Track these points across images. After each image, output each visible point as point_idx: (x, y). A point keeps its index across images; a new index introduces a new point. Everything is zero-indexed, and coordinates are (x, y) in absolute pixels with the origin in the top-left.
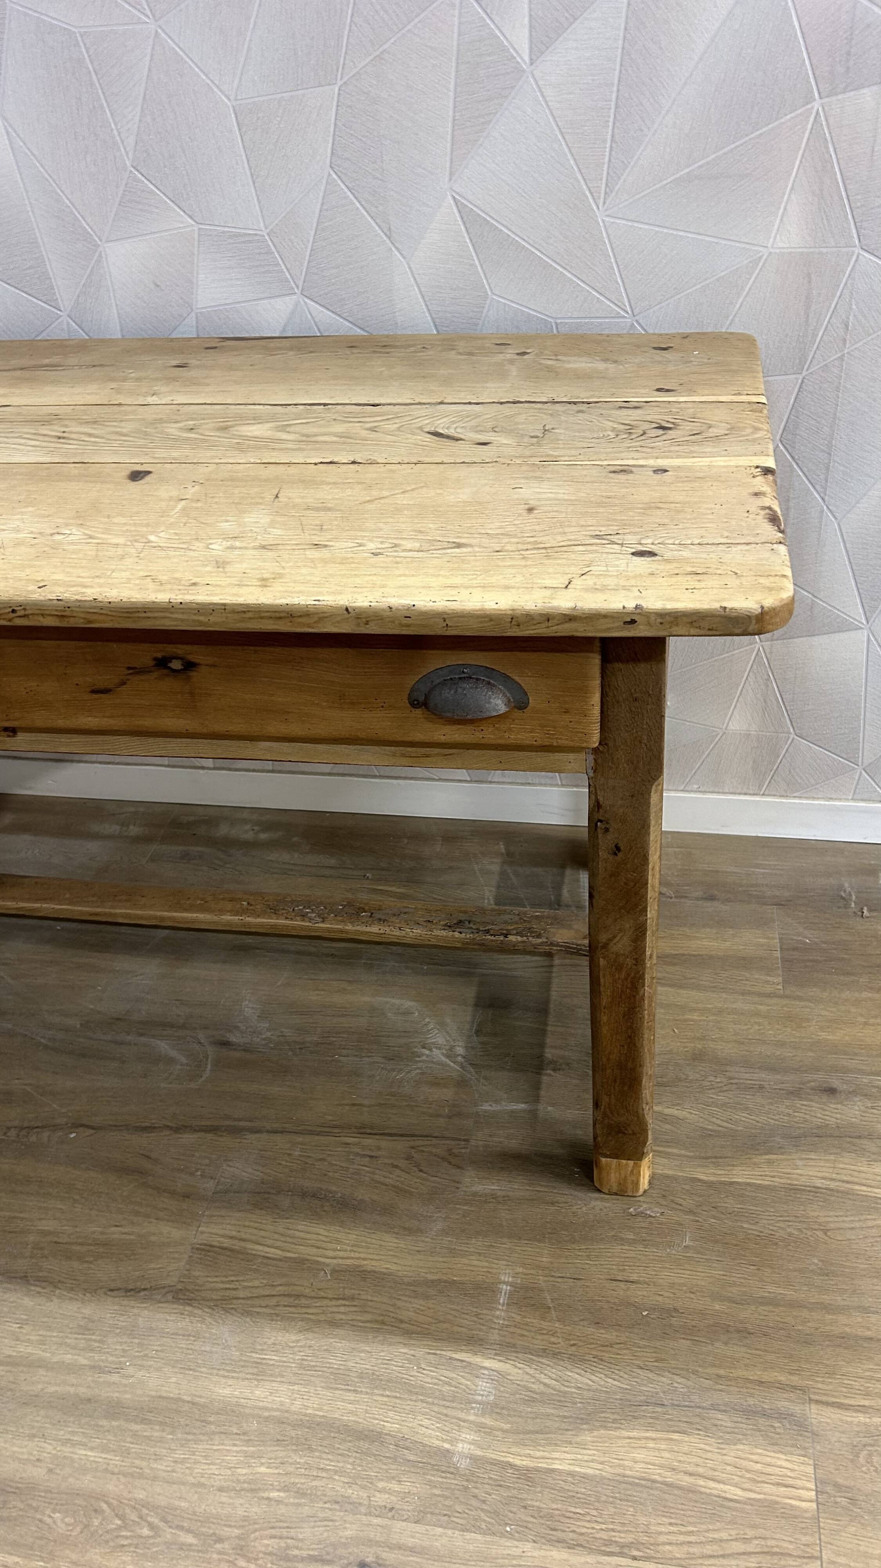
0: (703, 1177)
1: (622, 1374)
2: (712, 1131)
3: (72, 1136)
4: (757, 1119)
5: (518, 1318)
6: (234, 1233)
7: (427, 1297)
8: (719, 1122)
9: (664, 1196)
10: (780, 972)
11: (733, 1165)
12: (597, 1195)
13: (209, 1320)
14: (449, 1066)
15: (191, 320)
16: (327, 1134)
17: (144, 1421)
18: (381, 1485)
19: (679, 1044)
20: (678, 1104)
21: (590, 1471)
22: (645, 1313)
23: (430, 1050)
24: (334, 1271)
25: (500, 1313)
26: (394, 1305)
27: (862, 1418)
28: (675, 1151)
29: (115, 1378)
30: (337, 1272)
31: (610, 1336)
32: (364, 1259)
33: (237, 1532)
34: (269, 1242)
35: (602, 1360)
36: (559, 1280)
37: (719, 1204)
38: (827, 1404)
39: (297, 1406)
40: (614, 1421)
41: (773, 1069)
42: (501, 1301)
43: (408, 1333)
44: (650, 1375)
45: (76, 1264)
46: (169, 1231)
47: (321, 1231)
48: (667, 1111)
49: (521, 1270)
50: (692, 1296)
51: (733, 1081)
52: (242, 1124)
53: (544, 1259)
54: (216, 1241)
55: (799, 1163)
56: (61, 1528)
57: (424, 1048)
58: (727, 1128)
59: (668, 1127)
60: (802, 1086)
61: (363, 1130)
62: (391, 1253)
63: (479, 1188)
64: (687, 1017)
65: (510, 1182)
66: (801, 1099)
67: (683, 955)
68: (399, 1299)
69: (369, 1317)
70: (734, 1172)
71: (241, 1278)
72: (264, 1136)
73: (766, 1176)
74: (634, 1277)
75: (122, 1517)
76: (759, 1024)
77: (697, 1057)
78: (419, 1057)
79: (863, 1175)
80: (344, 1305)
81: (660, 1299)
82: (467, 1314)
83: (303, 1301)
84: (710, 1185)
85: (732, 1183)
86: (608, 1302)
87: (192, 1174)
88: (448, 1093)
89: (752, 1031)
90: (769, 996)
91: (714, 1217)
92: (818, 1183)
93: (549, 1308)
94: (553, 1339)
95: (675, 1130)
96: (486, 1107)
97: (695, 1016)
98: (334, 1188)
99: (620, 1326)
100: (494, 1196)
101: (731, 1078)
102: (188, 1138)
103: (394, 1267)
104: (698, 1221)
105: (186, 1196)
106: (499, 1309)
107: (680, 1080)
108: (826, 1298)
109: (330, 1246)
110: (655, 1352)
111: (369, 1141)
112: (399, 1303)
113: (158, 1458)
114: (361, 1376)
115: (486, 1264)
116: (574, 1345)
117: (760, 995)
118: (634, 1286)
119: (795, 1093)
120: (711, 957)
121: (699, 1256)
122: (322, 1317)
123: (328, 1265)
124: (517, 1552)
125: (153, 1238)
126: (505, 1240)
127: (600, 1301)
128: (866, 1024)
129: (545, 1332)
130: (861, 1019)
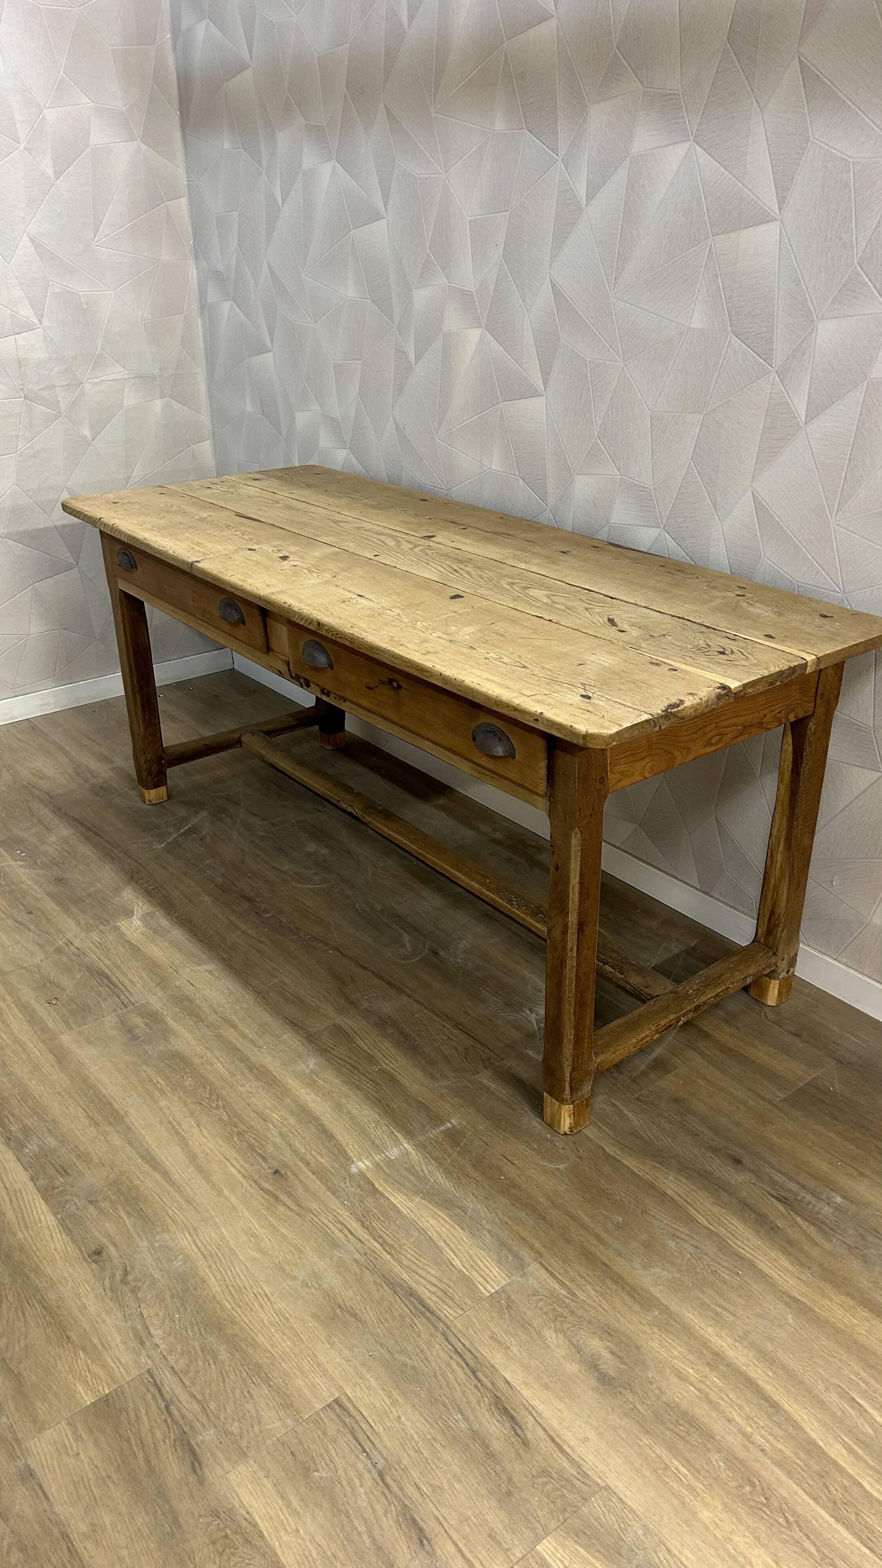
0: (607, 1149)
2: (639, 1134)
3: (331, 952)
4: (674, 1146)
5: (440, 1139)
6: (356, 1029)
7: (410, 1105)
8: (649, 1134)
9: (575, 1143)
10: (789, 1093)
11: (631, 1156)
12: (539, 1120)
13: (311, 1053)
14: (533, 1025)
15: (606, 529)
16: (440, 1017)
17: (251, 1070)
18: (313, 1152)
19: (674, 1088)
20: (637, 1113)
21: (404, 1211)
22: (502, 1178)
23: (532, 1013)
25: (435, 1133)
26: (392, 1098)
27: (557, 1286)
28: (607, 1130)
29: (256, 1050)
30: (382, 1071)
31: (475, 1174)
32: (399, 1074)
33: (245, 1129)
34: (366, 1041)
35: (459, 1179)
36: (478, 1139)
37: (600, 1165)
38: (547, 1269)
39: (312, 1105)
40: (436, 1203)
41: (715, 1131)
42: (441, 1128)
43: (385, 1112)
44: (474, 1199)
45: (282, 1000)
46: (331, 1011)
47: (393, 1052)
48: (626, 1112)
49: (464, 1123)
50: (535, 1187)
51: (683, 1122)
52: (406, 990)
53: (481, 1127)
54: (346, 1028)
55: (671, 1178)
56: (187, 1083)
57: (530, 1010)
58: (650, 1138)
59: (618, 1118)
60: (723, 1149)
61: (458, 1025)
62: (414, 1079)
63: (485, 1081)
64: (698, 1080)
65: (503, 1088)
66: (713, 1153)
67: (737, 1051)
68: (397, 1098)
69: (377, 1096)
70: (628, 1158)
71: (340, 1047)
72: (411, 1001)
73: (644, 1171)
74: (516, 1162)
75: (211, 1095)
76: (738, 1108)
77: (677, 1100)
78: (523, 1012)
79: (702, 1206)
80: (371, 1084)
81: (517, 1178)
82: (419, 1122)
83: (356, 1072)
84: (607, 1155)
85: (619, 1161)
86: (491, 1162)
87: (363, 996)
88: (517, 1035)
89: (729, 1108)
90: (764, 1099)
91: (590, 1168)
92: (669, 1192)
93: (459, 1145)
94: (446, 1157)
95: (619, 1121)
96: (530, 1053)
97: (702, 1083)
98: (417, 1039)
99: (484, 1173)
100: (488, 1089)
102: (376, 981)
103: (409, 1085)
105: (352, 1003)
106: (436, 1130)
107: (652, 1103)
108: (604, 1235)
109: (390, 1059)
111: (456, 1032)
112: (395, 1099)
113: (243, 1085)
114: (349, 1113)
115: (452, 1111)
117: (759, 1096)
118: (511, 1165)
119: (715, 1150)
120: (753, 1062)
121: (560, 1176)
122: (357, 1082)
123: (381, 1065)
124: (341, 1212)
125: (321, 1010)
126: (472, 1108)
127: (487, 1159)
128: (809, 1147)
129: (446, 1152)
130: (810, 1143)
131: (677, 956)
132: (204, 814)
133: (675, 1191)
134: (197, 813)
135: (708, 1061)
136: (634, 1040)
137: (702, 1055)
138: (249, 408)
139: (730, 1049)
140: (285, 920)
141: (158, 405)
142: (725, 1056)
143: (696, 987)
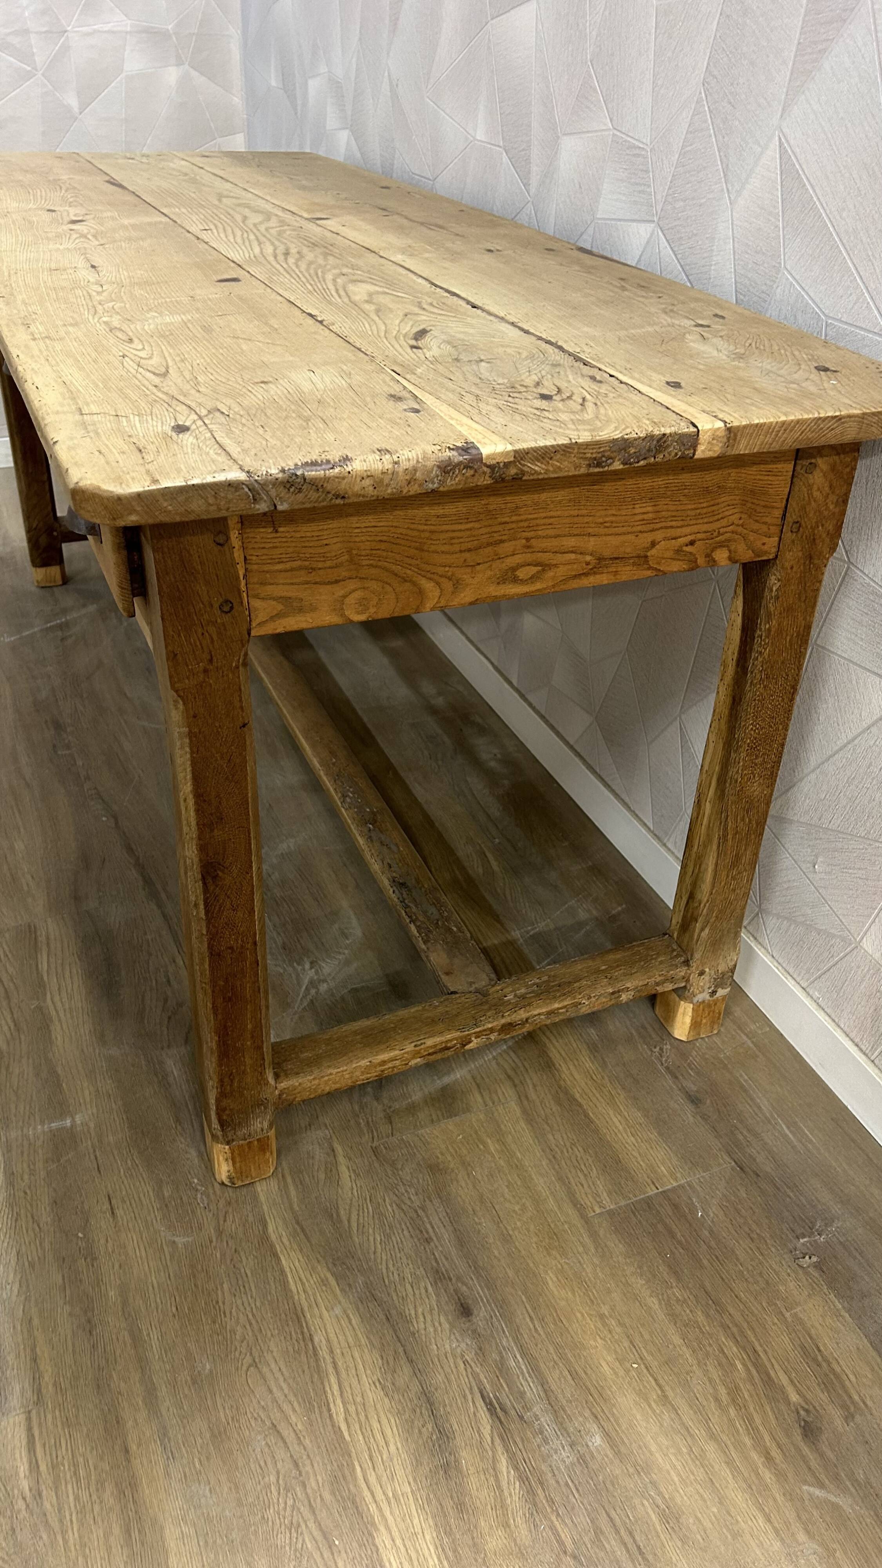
0: (271, 1228)
1: (7, 1240)
2: (338, 1215)
3: (104, 819)
4: (379, 1250)
5: (40, 1142)
6: (52, 937)
7: (37, 1074)
8: (354, 1217)
9: (229, 1203)
10: (623, 1203)
11: (301, 1250)
14: (300, 987)
19: (443, 1146)
20: (358, 1175)
22: (80, 1235)
23: (311, 968)
24: (40, 1009)
25: (40, 1130)
26: (21, 1057)
27: (23, 1468)
28: (293, 1192)
31: (46, 1217)
32: (60, 1020)
34: (52, 960)
35: (16, 1220)
36: (92, 1157)
37: (242, 1254)
38: (29, 1429)
41: (461, 1241)
42: (53, 1125)
44: (13, 1263)
46: (40, 904)
47: (76, 984)
48: (343, 1169)
49: (92, 1125)
50: (117, 1266)
51: (420, 1212)
52: (163, 896)
53: (111, 1138)
54: (41, 933)
55: (338, 1310)
57: (311, 963)
58: (350, 1226)
59: (322, 1176)
60: (454, 1280)
62: (73, 1034)
63: (170, 1063)
64: (489, 1140)
65: (188, 1081)
66: (435, 1284)
67: (580, 1106)
68: (28, 1058)
70: (292, 1254)
71: (11, 959)
73: (303, 1284)
74: (119, 1212)
76: (524, 1208)
77: (435, 1169)
78: (298, 964)
79: (355, 1382)
80: (10, 1028)
81: (102, 1241)
82: (31, 1107)
84: (264, 1238)
85: (276, 1256)
86: (83, 1203)
87: (99, 891)
89: (507, 1205)
90: (575, 1204)
91: (223, 1255)
92: (319, 1338)
93: (59, 1161)
94: (26, 1177)
95: (322, 1183)
97: (492, 1147)
98: (123, 973)
99: (60, 1220)
100: (164, 1077)
101: (423, 1208)
102: (133, 874)
103: (59, 1042)
104: (211, 1242)
105: (76, 898)
106: (43, 1126)
107: (393, 1164)
108: (163, 1391)
109: (64, 994)
110: (39, 1258)
112: (24, 1061)
115: (88, 1100)
116: (26, 1193)
117: (571, 1194)
118: (109, 1216)
119: (439, 1277)
120: (596, 1131)
121: (168, 1258)
123: (45, 1001)
125: (30, 900)
126: (120, 1103)
127: (81, 1196)
128: (602, 1317)
129: (32, 1167)
130: (605, 1310)
131: (581, 925)
132: (92, 608)
133: (328, 1340)
134: (84, 606)
135: (525, 1112)
136: (364, 1063)
137: (523, 1097)
138: (273, 83)
139: (572, 1100)
140: (80, 763)
141: (172, 75)
142: (555, 1108)
143: (523, 991)
